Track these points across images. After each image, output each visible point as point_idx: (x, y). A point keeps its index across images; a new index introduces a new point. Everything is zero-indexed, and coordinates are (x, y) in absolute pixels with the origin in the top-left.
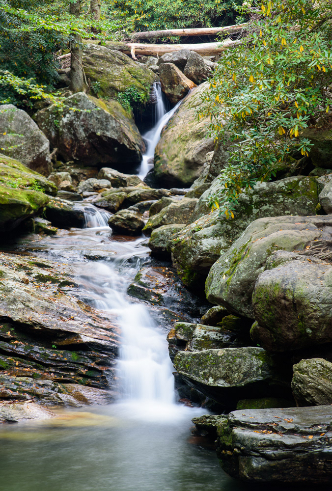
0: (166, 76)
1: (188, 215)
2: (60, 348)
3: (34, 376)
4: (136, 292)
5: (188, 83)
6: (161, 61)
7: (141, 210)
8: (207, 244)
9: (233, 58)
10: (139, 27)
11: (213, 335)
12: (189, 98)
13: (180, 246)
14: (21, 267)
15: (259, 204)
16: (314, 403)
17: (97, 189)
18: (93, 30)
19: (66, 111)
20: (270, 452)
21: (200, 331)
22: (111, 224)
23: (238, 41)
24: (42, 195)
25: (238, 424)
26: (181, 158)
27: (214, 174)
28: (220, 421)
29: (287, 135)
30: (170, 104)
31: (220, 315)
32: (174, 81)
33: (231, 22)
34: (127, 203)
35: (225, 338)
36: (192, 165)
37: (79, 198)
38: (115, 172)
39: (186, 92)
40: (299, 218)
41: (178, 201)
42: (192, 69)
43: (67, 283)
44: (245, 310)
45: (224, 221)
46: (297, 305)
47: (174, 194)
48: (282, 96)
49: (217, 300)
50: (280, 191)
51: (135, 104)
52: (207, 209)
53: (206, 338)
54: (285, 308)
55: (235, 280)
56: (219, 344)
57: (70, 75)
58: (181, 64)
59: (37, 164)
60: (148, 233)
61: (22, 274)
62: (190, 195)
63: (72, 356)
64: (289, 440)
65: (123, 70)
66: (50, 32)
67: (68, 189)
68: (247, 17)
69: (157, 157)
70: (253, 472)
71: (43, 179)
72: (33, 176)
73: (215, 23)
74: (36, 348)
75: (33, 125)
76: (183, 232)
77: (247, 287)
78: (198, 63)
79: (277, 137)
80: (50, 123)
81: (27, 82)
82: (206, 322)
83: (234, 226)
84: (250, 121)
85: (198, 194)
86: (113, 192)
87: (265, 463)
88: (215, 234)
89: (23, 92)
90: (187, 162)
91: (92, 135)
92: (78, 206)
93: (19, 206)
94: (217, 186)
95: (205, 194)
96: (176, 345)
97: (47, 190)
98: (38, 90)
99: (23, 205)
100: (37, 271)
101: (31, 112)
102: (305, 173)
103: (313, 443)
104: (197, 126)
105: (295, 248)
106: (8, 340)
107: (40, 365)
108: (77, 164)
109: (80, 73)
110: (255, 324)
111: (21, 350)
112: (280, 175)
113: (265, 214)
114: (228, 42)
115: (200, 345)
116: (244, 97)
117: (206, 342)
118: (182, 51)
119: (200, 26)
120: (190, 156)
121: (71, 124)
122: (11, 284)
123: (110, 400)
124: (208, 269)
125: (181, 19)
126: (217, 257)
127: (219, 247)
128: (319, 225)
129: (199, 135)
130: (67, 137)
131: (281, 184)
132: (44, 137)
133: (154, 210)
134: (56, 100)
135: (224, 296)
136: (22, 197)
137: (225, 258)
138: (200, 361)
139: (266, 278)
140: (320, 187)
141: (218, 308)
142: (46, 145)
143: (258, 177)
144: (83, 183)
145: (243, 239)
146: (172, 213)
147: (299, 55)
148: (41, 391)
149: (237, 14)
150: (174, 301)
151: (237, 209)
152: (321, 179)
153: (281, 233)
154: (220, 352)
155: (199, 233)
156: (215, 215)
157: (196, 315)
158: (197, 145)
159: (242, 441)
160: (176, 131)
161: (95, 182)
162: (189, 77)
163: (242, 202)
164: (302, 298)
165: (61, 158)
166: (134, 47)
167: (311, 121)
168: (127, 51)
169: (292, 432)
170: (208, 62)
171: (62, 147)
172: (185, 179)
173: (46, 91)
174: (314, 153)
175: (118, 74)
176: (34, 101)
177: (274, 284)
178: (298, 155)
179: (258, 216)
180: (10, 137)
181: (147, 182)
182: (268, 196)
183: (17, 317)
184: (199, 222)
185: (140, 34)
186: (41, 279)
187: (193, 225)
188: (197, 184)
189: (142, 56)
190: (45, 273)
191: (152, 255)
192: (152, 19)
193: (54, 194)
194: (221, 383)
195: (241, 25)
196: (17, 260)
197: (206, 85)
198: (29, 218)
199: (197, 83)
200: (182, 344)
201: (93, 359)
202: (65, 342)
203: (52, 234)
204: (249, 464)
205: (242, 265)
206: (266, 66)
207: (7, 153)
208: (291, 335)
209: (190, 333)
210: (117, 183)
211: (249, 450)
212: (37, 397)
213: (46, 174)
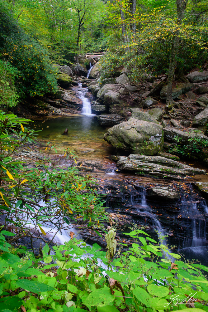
0: (92, 61)
2: (74, 105)
3: (70, 109)
4: (86, 96)
6: (91, 58)
7: (87, 83)
8: (97, 89)
9: (103, 58)
10: (88, 52)
11: (98, 103)
12: (95, 64)
13: (93, 89)
14: (68, 92)
15: (106, 82)
16: (112, 114)
17: (80, 79)
18: (80, 53)
19: (75, 66)
20: (105, 121)
21: (96, 103)
22: (82, 85)
23: (104, 55)
24: (71, 80)
25: (100, 117)
26: (94, 74)
27: (99, 77)
28: (98, 116)
29: (111, 71)
30: (92, 65)
31: (99, 100)
32: (93, 61)
34: (85, 81)
35: (99, 104)
36: (96, 76)
37: (77, 81)
38: (83, 76)
39: (95, 63)
40: (112, 84)
41: (93, 81)
42: (96, 60)
43: (75, 95)
44: (103, 99)
45: (100, 85)
46: (111, 98)
47: (92, 80)
48: (110, 64)
49: (98, 98)
50: (109, 80)
51: (87, 65)
52: (97, 83)
53: (97, 104)
54: (109, 99)
55: (101, 94)
56: (98, 105)
57: (76, 60)
58: (94, 59)
59: (70, 75)
60: (88, 87)
61: (68, 93)
62: (95, 80)
63: (76, 106)
64: (108, 119)
65: (85, 60)
66: (73, 53)
67: (75, 79)
68: (105, 51)
69: (90, 74)
70: (102, 124)
71: (71, 77)
72: (69, 77)
73: (100, 52)
74: (70, 105)
75: (70, 69)
76: (93, 86)
77: (103, 95)
79: (109, 71)
80: (73, 68)
81: (69, 61)
82: (97, 101)
83: (102, 86)
84: (105, 68)
85: (96, 80)
86: (83, 80)
87: (104, 123)
88: (99, 87)
89: (68, 63)
90: (95, 75)
91: (79, 70)
92: (77, 82)
93: (67, 82)
94: (99, 79)
95: (97, 80)
96: (92, 105)
97: (72, 79)
99: (68, 82)
100: (70, 93)
101: (70, 66)
102: (113, 77)
103: (112, 120)
104: (97, 69)
105: (111, 89)
106: (66, 103)
107: (71, 107)
108: (77, 75)
109: (78, 60)
110: (104, 102)
112: (109, 77)
113: (107, 84)
114: (102, 55)
115: (95, 105)
116: (104, 64)
118: (95, 57)
119: (97, 52)
120: (95, 74)
121: (76, 68)
122: (66, 94)
123: (81, 113)
124: (97, 93)
125: (95, 51)
126: (99, 91)
127: (99, 89)
128: (115, 86)
129: (97, 71)
130: (75, 70)
131: (109, 79)
132: (71, 70)
133: (89, 83)
134: (73, 64)
135: (99, 97)
136: (68, 80)
137: (100, 91)
138: (95, 107)
139: (106, 94)
140: (115, 80)
141: (98, 99)
142: (72, 72)
143: (106, 78)
144: (78, 78)
146: (92, 83)
147: (113, 57)
148: (71, 111)
149: (104, 51)
150: (92, 98)
151: (102, 83)
152: (116, 78)
153: (109, 87)
155: (96, 87)
156: (99, 84)
157: (95, 100)
158: (96, 72)
159: (101, 119)
160: (93, 70)
161: (80, 78)
162: (96, 61)
163: (103, 82)
164: (112, 97)
165: (74, 74)
166: (87, 56)
167: (115, 69)
168: (86, 57)
169: (109, 118)
170: (99, 58)
171: (74, 72)
172: (94, 78)
173: (72, 63)
174: (115, 74)
175: (84, 60)
176: (70, 64)
177: (107, 95)
178: (112, 74)
179: (105, 84)
180: (66, 71)
181: (88, 78)
182: (107, 81)
183: (67, 100)
185: (88, 54)
186: (71, 94)
187: (95, 85)
188: (96, 79)
189: (88, 57)
190: (71, 93)
191: (88, 90)
192: (90, 51)
193: (73, 80)
194: (98, 111)
195: (104, 53)
196: (67, 91)
197: (98, 62)
198: (69, 84)
199: (97, 62)
200: (93, 105)
201: (79, 107)
202: (74, 104)
203: (73, 87)
204: (102, 123)
205: (102, 92)
207: (66, 73)
208: (109, 103)
209: (94, 103)
210: (83, 78)
211: (102, 121)
212: (70, 112)
213: (72, 77)
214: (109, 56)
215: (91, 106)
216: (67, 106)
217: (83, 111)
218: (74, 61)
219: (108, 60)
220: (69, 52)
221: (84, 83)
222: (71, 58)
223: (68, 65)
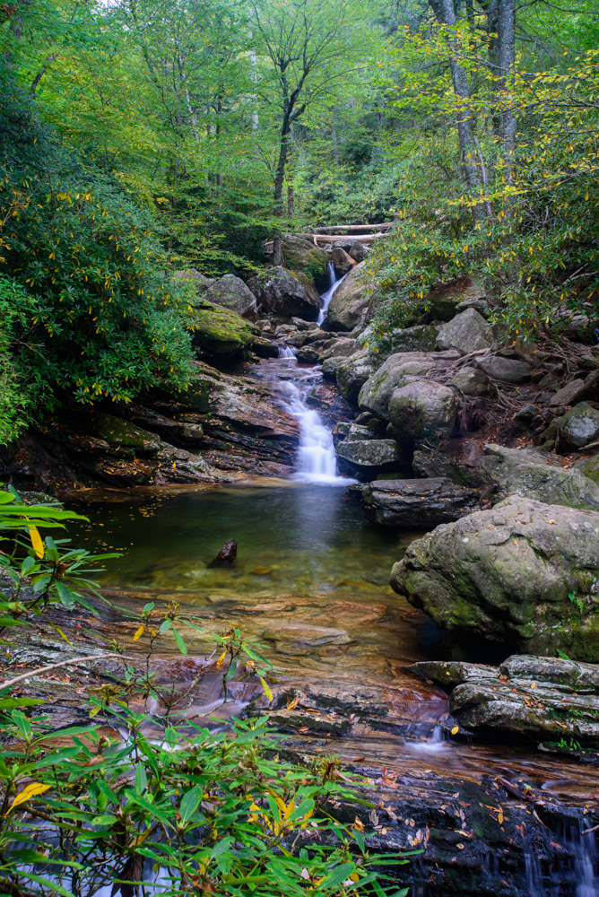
0: (337, 256)
1: (348, 350)
2: (261, 438)
3: (244, 456)
4: (313, 402)
5: (352, 261)
6: (334, 247)
7: (317, 346)
8: (360, 370)
9: (381, 245)
10: (320, 224)
11: (363, 431)
12: (352, 272)
13: (342, 371)
14: (235, 384)
15: (396, 344)
16: (426, 476)
17: (288, 332)
18: (289, 226)
19: (268, 279)
20: (396, 507)
21: (354, 429)
22: (296, 355)
23: (386, 234)
24: (250, 335)
25: (376, 489)
26: (346, 310)
27: (368, 323)
28: (365, 487)
29: (416, 297)
30: (339, 275)
31: (368, 417)
32: (343, 260)
33: (382, 221)
34: (308, 341)
35: (370, 434)
36: (354, 317)
37: (276, 338)
38: (300, 320)
39: (351, 267)
40: (422, 353)
41: (342, 341)
42: (355, 252)
43: (267, 395)
44: (384, 415)
45: (372, 354)
46: (418, 412)
47: (340, 336)
48: (411, 271)
49: (365, 408)
50: (410, 335)
51: (316, 275)
52: (361, 346)
53: (358, 433)
54: (410, 414)
55: (378, 395)
56: (366, 437)
57: (272, 255)
58: (347, 249)
59: (248, 315)
60: (321, 362)
61: (237, 388)
62: (351, 337)
63: (270, 443)
64: (408, 500)
65: (308, 252)
66: (260, 227)
67: (268, 331)
68: (392, 218)
69: (329, 310)
70: (385, 520)
71: (251, 325)
72: (244, 322)
73: (372, 221)
74: (245, 437)
75: (246, 288)
76: (343, 362)
77: (386, 399)
78: (359, 248)
79: (410, 299)
80: (257, 287)
81: (241, 259)
82: (358, 423)
83: (378, 358)
84: (391, 287)
85: (356, 336)
86: (299, 334)
87: (393, 514)
88: (366, 364)
89: (237, 265)
90: (350, 314)
91: (286, 295)
92: (274, 343)
93: (234, 342)
94: (368, 331)
95: (360, 337)
96: (338, 437)
97: (253, 331)
98: (249, 265)
99: (237, 342)
100: (246, 387)
101: (245, 279)
102: (428, 323)
103: (424, 501)
104: (357, 290)
105: (419, 374)
106: (227, 432)
107: (248, 448)
108: (275, 314)
109: (279, 254)
110: (390, 424)
111: (235, 439)
112: (410, 324)
113: (400, 350)
114: (380, 234)
115: (354, 438)
116: (388, 271)
117: (358, 436)
118: (349, 240)
119: (361, 224)
120: (352, 310)
121: (272, 287)
122: (229, 394)
123: (293, 471)
124: (360, 387)
125: (348, 219)
126: (367, 379)
127: (368, 373)
128: (435, 359)
129: (358, 296)
130: (269, 296)
131: (411, 330)
132: (253, 296)
133: (326, 346)
134: (261, 272)
135: (370, 405)
136: (236, 336)
137: (372, 380)
138: (353, 448)
139: (398, 394)
140: (437, 333)
141: (366, 413)
142: (254, 301)
143: (396, 325)
144: (278, 328)
145: (384, 367)
146: (338, 348)
147: (424, 244)
148: (248, 465)
149: (385, 217)
150: (337, 408)
151: (381, 347)
152: (437, 328)
153: (410, 363)
154: (367, 442)
155: (355, 363)
156: (366, 351)
157: (352, 418)
158: (357, 303)
159: (378, 500)
160: (344, 293)
161: (287, 327)
162: (353, 257)
163: (385, 342)
164: (422, 407)
165: (264, 310)
166: (316, 237)
167: (432, 288)
168: (311, 240)
169: (411, 495)
170: (365, 247)
171: (265, 303)
172: (348, 326)
173: (253, 264)
174: (433, 309)
175: (305, 255)
176: (247, 272)
177: (403, 398)
178: (423, 311)
179: (395, 352)
180: (230, 296)
181: (322, 327)
182: (402, 339)
183: (233, 417)
184: (355, 355)
185: (320, 228)
186: (249, 392)
187: (351, 357)
188: (356, 329)
189: (322, 243)
190: (252, 388)
191: (323, 377)
192: (329, 219)
193: (259, 335)
194: (367, 463)
195: (388, 224)
196: (234, 379)
197: (363, 263)
198: (241, 350)
199: (358, 260)
200: (342, 437)
201: (283, 445)
202: (263, 434)
203: (257, 362)
204: (382, 514)
205: (383, 385)
206: (403, 251)
207: (228, 307)
208: (413, 432)
209: (347, 430)
210: (301, 328)
211: (383, 506)
212: (245, 469)
213: (253, 321)
214: (409, 239)
215: (335, 445)
216: (231, 441)
217: (301, 466)
218: (265, 260)
219: (405, 255)
220: (244, 221)
221: (307, 348)
222: (251, 244)
223: (241, 273)
